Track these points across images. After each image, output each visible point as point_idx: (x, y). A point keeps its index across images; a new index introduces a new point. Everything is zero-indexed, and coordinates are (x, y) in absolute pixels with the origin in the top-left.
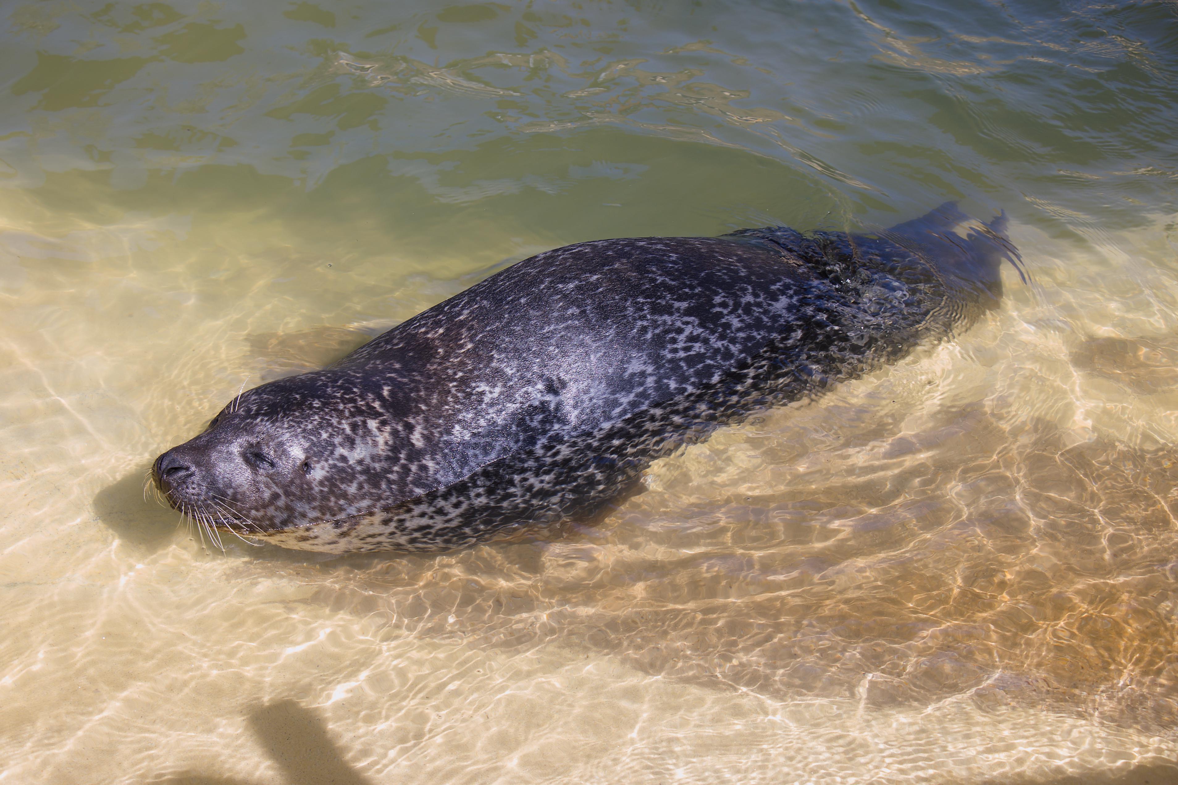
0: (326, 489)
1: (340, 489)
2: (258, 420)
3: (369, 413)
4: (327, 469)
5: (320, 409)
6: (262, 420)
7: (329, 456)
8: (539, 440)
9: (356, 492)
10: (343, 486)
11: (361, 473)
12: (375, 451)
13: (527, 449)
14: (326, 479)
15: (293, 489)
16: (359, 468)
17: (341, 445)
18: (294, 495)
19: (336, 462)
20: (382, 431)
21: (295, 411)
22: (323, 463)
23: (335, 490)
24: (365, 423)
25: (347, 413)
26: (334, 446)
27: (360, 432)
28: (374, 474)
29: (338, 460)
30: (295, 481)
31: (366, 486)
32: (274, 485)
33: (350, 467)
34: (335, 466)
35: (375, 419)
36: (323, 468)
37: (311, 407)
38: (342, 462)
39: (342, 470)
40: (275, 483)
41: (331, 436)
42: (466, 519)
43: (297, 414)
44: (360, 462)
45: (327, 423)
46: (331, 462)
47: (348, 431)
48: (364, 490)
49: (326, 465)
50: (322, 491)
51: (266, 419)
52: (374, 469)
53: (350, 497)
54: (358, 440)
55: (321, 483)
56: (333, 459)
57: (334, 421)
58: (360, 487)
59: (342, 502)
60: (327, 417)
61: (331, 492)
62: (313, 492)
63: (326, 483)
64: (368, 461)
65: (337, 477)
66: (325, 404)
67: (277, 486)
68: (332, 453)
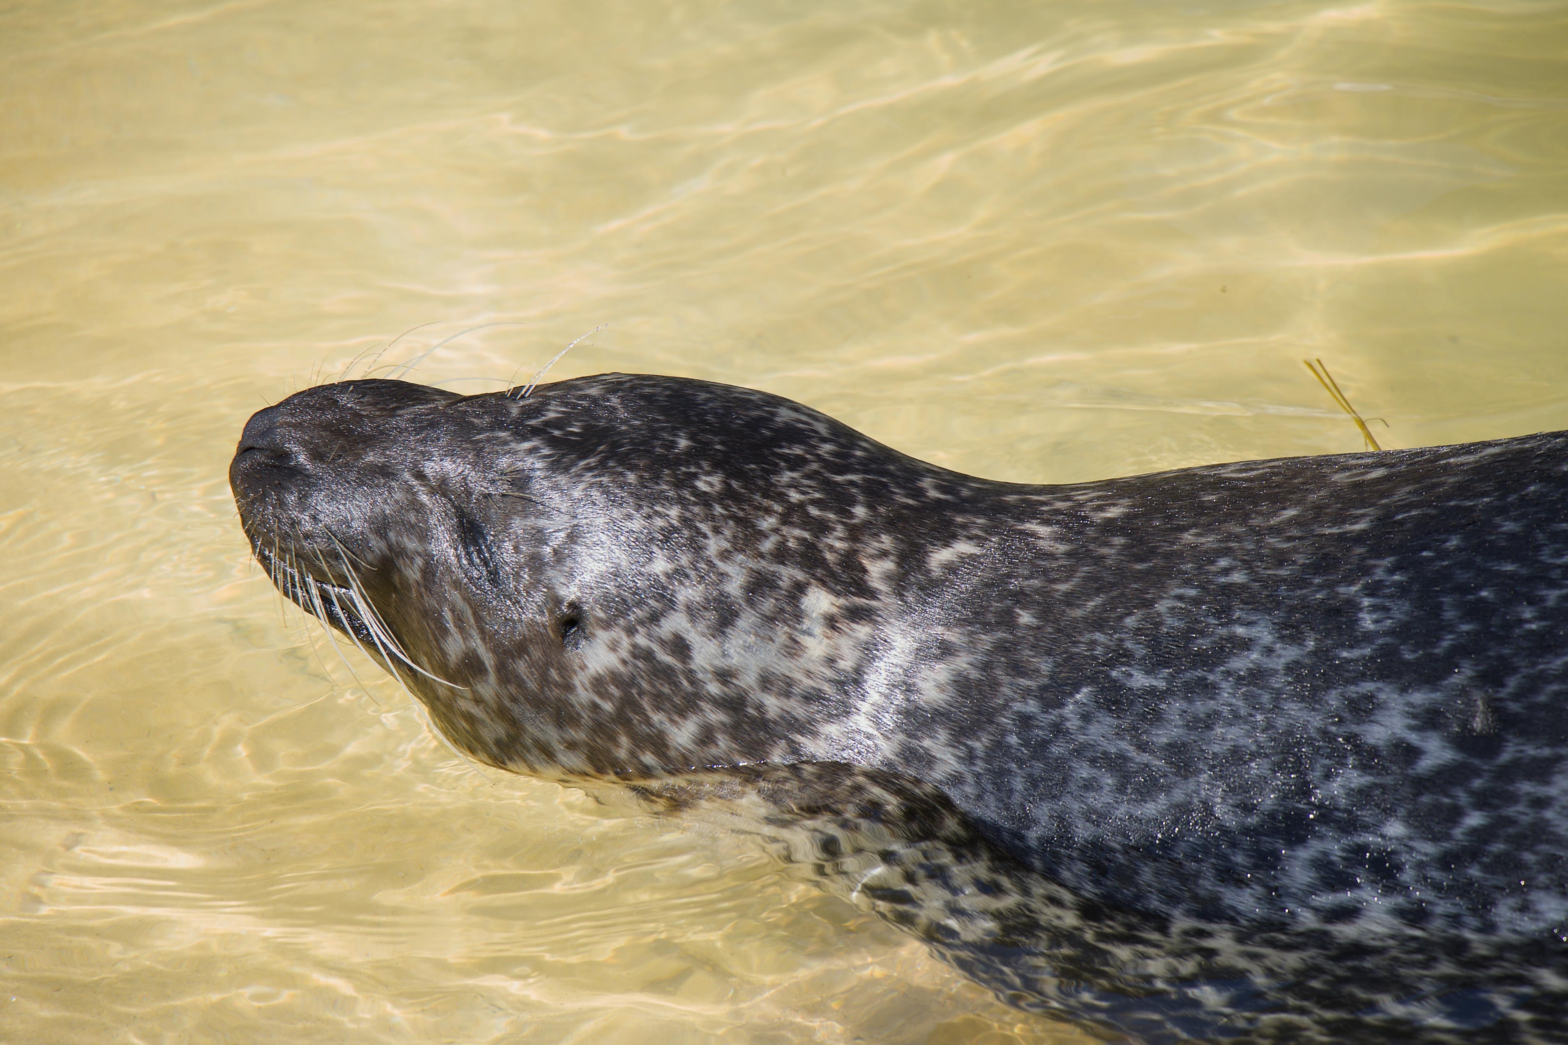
0: (608, 706)
1: (648, 721)
2: (527, 445)
3: (833, 575)
4: (624, 654)
5: (705, 499)
6: (532, 451)
7: (641, 622)
8: (1322, 838)
9: (692, 746)
10: (657, 718)
11: (723, 703)
12: (784, 667)
13: (1267, 843)
14: (615, 677)
15: (521, 667)
16: (714, 688)
17: (692, 612)
18: (521, 684)
19: (655, 647)
20: (834, 628)
21: (632, 468)
22: (617, 633)
23: (636, 719)
24: (800, 588)
25: (767, 545)
26: (670, 604)
27: (768, 605)
28: (753, 721)
29: (662, 643)
30: (531, 648)
31: (723, 743)
32: (475, 633)
33: (690, 675)
34: (648, 656)
35: (838, 594)
36: (614, 647)
37: (684, 482)
38: (673, 653)
39: (666, 673)
40: (482, 631)
41: (679, 574)
42: (1007, 930)
43: (631, 477)
44: (724, 676)
45: (691, 540)
46: (641, 640)
47: (734, 587)
48: (714, 751)
49: (625, 642)
50: (595, 707)
51: (546, 451)
52: (760, 707)
53: (672, 753)
54: (747, 620)
55: (598, 684)
56: (649, 636)
57: (714, 545)
58: (706, 737)
59: (649, 758)
60: (704, 527)
61: (621, 719)
62: (572, 699)
63: (613, 690)
64: (748, 680)
65: (645, 685)
66: (727, 495)
67: (483, 639)
68: (655, 618)
